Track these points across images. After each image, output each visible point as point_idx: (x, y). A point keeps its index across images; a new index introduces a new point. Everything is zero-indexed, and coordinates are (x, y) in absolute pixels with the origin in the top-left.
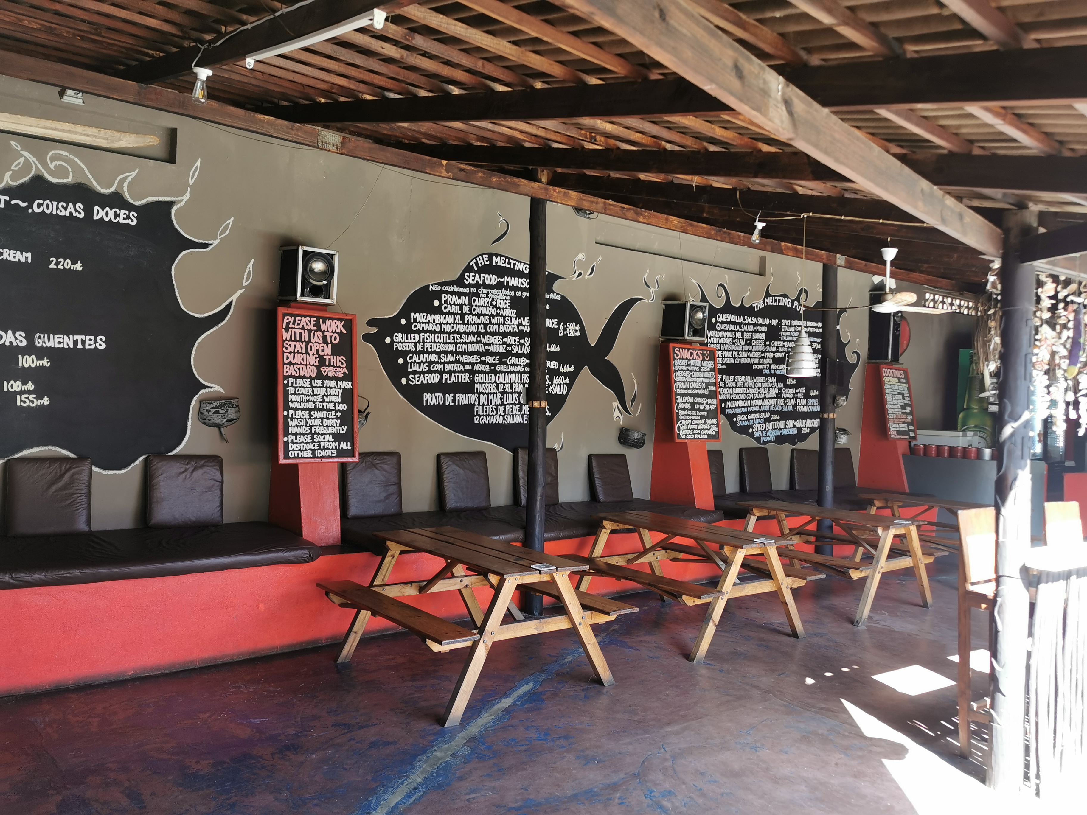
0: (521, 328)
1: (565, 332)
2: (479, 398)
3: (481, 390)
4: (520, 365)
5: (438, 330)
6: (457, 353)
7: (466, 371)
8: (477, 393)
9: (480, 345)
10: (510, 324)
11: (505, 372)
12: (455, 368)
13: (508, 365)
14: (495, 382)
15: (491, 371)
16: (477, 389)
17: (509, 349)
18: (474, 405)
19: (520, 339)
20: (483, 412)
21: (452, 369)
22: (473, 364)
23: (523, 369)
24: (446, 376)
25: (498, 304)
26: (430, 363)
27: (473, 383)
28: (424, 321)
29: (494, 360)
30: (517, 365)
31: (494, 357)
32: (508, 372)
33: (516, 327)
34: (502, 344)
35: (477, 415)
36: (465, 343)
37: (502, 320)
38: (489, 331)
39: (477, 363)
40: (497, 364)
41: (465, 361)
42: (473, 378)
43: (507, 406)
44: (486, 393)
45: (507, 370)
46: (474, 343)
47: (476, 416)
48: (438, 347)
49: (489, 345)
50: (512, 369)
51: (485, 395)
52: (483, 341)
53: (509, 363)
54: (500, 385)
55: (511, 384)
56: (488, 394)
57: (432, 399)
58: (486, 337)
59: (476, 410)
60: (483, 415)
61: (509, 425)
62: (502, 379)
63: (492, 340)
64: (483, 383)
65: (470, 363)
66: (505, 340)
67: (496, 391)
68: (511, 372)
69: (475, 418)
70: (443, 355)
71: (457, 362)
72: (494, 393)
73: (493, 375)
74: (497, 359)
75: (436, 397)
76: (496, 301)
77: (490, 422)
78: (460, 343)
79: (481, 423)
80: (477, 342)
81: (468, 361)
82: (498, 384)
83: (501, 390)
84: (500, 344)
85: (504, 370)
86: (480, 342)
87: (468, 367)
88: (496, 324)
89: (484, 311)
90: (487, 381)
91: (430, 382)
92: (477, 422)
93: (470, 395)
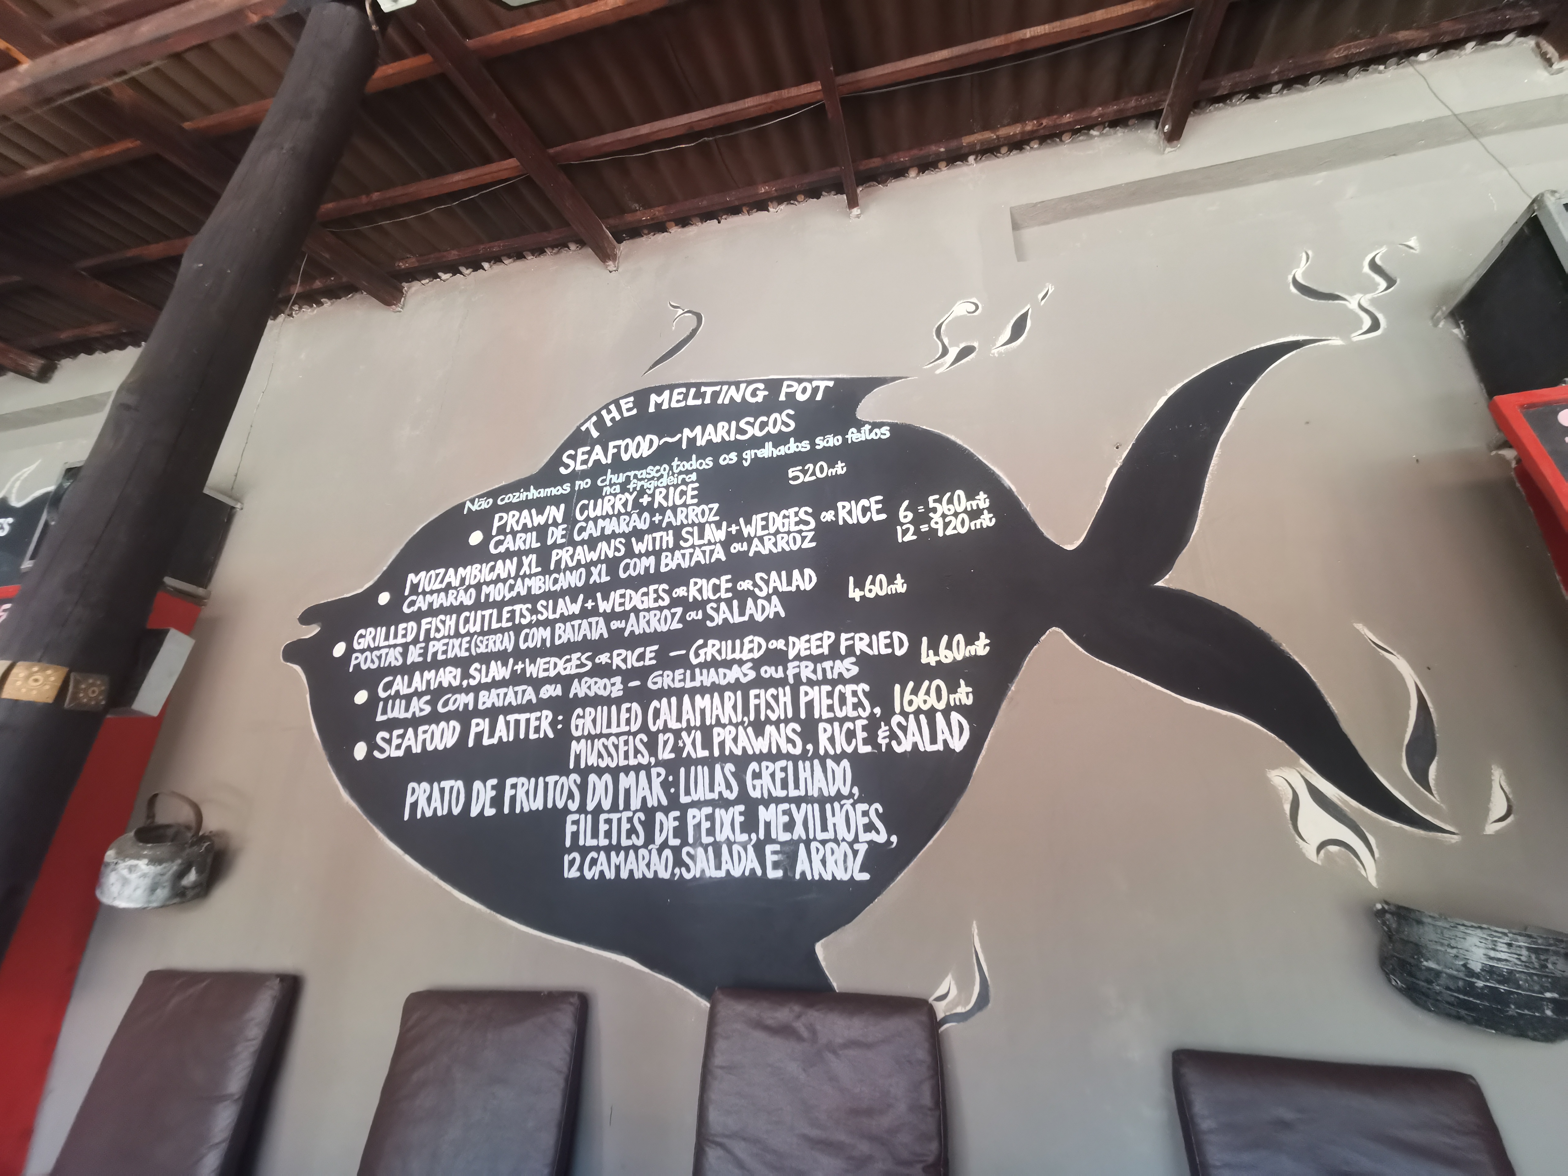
0: (736, 548)
1: (924, 528)
2: (583, 788)
3: (593, 760)
4: (741, 663)
5: (468, 602)
6: (519, 655)
7: (542, 705)
8: (577, 769)
9: (593, 620)
10: (698, 542)
11: (679, 693)
12: (511, 699)
13: (692, 668)
14: (644, 728)
15: (629, 695)
16: (578, 757)
17: (692, 615)
18: (566, 811)
19: (734, 581)
20: (595, 835)
21: (499, 704)
22: (566, 681)
23: (752, 675)
24: (479, 725)
25: (659, 499)
26: (437, 693)
27: (564, 737)
28: (437, 586)
29: (641, 657)
30: (728, 664)
31: (640, 650)
32: (693, 692)
33: (719, 548)
34: (669, 607)
35: (575, 846)
36: (547, 623)
37: (669, 538)
38: (623, 575)
39: (580, 676)
40: (650, 670)
41: (542, 675)
42: (567, 722)
43: (691, 812)
44: (607, 769)
45: (689, 684)
46: (573, 617)
47: (569, 851)
48: (465, 646)
49: (624, 616)
50: (707, 678)
51: (607, 777)
52: (603, 606)
53: (694, 661)
54: (661, 738)
55: (707, 732)
56: (615, 772)
57: (429, 799)
58: (615, 596)
59: (570, 829)
60: (597, 849)
61: (702, 884)
62: (668, 715)
63: (635, 599)
64: (600, 736)
65: (558, 679)
66: (680, 592)
67: (645, 759)
68: (702, 690)
69: (567, 859)
70: (477, 665)
71: (517, 679)
72: (638, 768)
73: (635, 706)
74: (648, 655)
75: (442, 791)
76: (652, 496)
77: (624, 875)
78: (530, 626)
79: (588, 875)
80: (585, 614)
81: (552, 673)
82: (653, 738)
83: (666, 754)
84: (661, 609)
85: (678, 685)
86: (595, 612)
87: (549, 691)
88: (648, 554)
89: (610, 526)
90: (614, 729)
91: (430, 748)
92: (573, 874)
93: (551, 779)
